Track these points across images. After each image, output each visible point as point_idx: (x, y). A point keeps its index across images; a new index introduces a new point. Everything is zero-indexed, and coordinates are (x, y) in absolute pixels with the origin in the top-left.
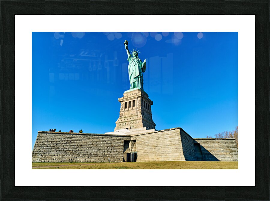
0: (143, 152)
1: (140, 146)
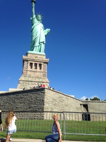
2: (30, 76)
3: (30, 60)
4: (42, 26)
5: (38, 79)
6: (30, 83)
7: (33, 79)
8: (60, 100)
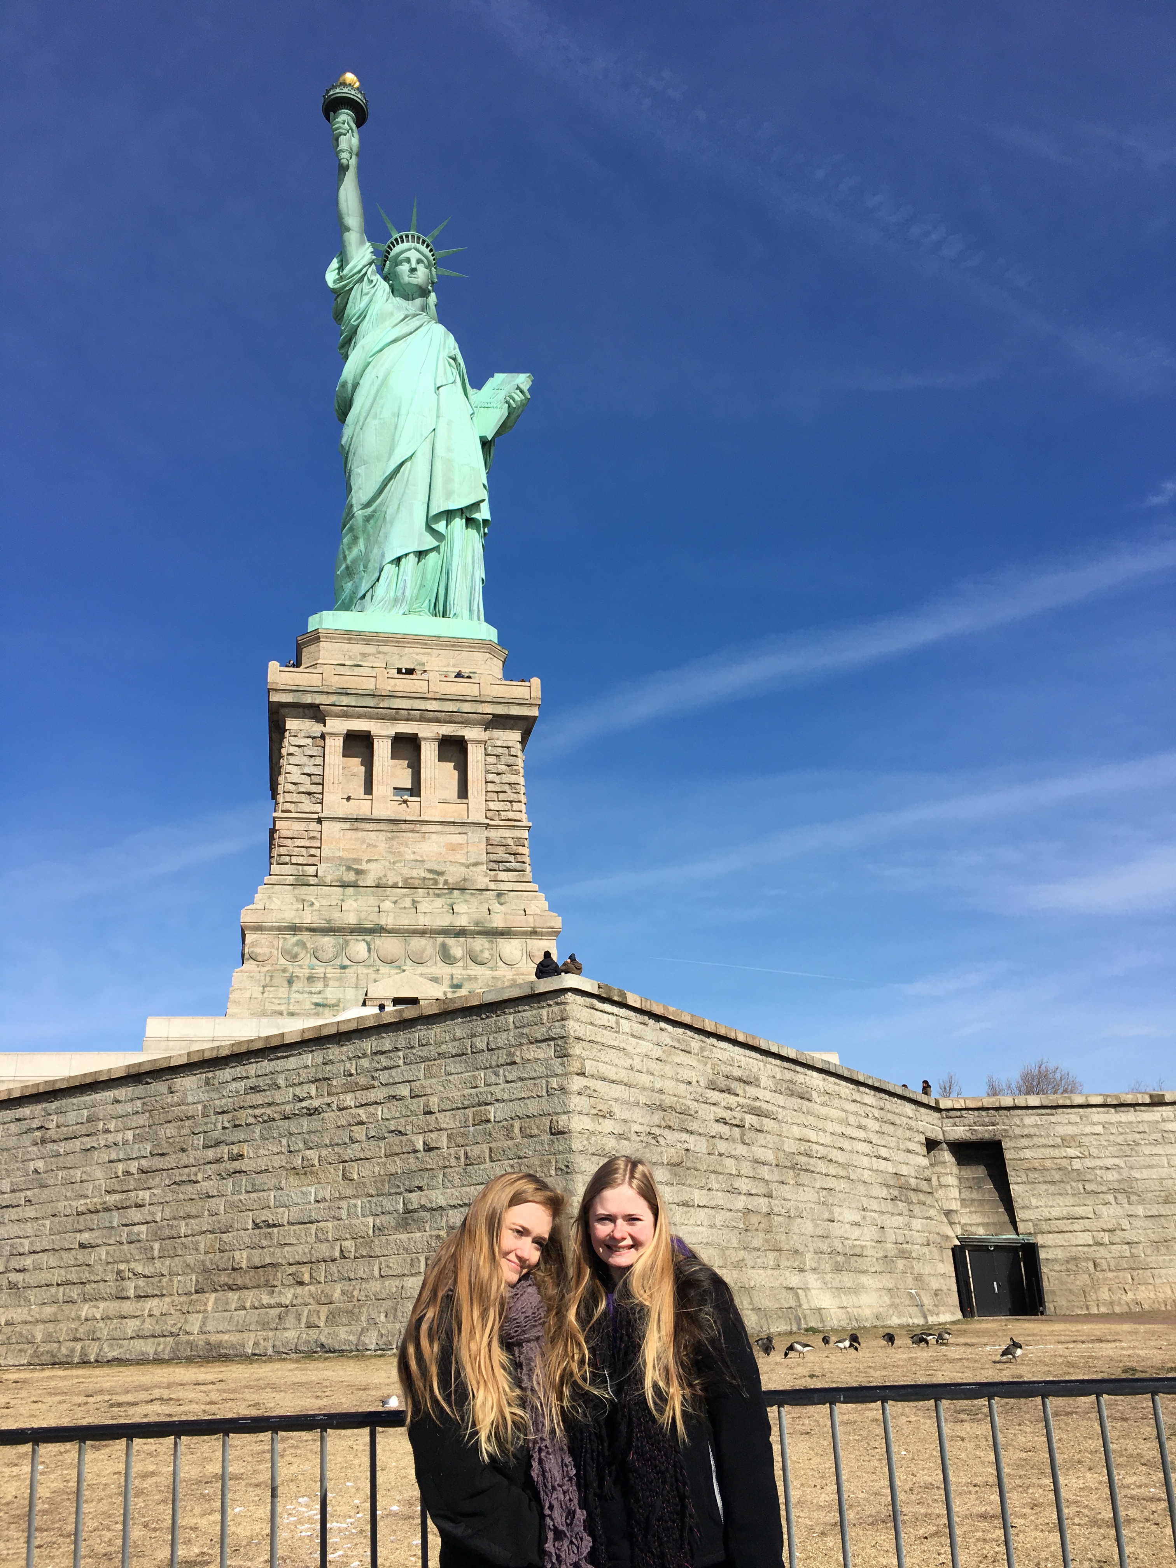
0: (1088, 1238)
1: (1052, 1189)
2: (351, 877)
3: (345, 700)
4: (445, 354)
5: (439, 902)
6: (359, 948)
7: (387, 905)
8: (727, 1115)
